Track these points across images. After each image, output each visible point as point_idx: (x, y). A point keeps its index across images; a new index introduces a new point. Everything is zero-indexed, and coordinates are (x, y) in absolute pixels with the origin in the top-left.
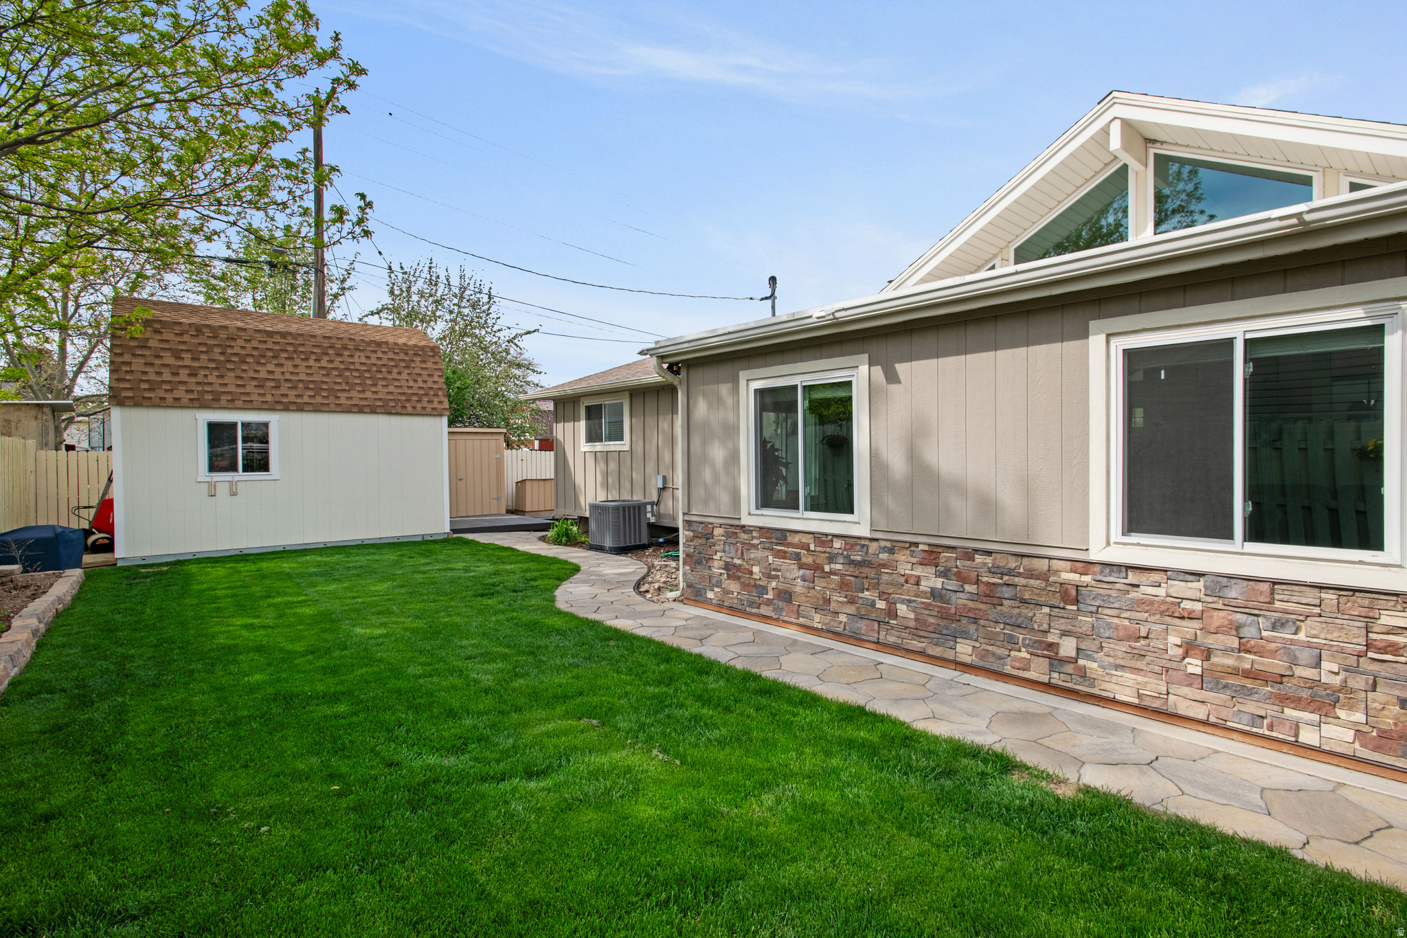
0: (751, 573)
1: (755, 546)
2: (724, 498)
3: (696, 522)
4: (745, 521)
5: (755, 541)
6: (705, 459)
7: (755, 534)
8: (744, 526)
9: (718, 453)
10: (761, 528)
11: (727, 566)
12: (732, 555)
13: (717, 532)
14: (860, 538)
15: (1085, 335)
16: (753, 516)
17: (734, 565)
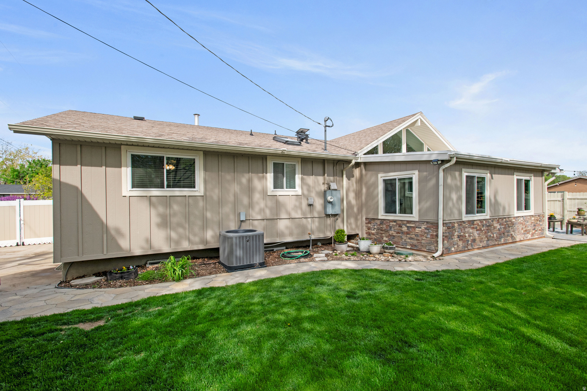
0: (466, 236)
1: (466, 227)
2: (456, 212)
3: (449, 223)
4: (464, 219)
5: (467, 226)
6: (450, 198)
7: (467, 223)
8: (464, 221)
9: (454, 196)
10: (468, 221)
11: (459, 237)
12: (460, 232)
13: (456, 225)
14: (487, 219)
15: (514, 175)
16: (466, 218)
17: (461, 236)
